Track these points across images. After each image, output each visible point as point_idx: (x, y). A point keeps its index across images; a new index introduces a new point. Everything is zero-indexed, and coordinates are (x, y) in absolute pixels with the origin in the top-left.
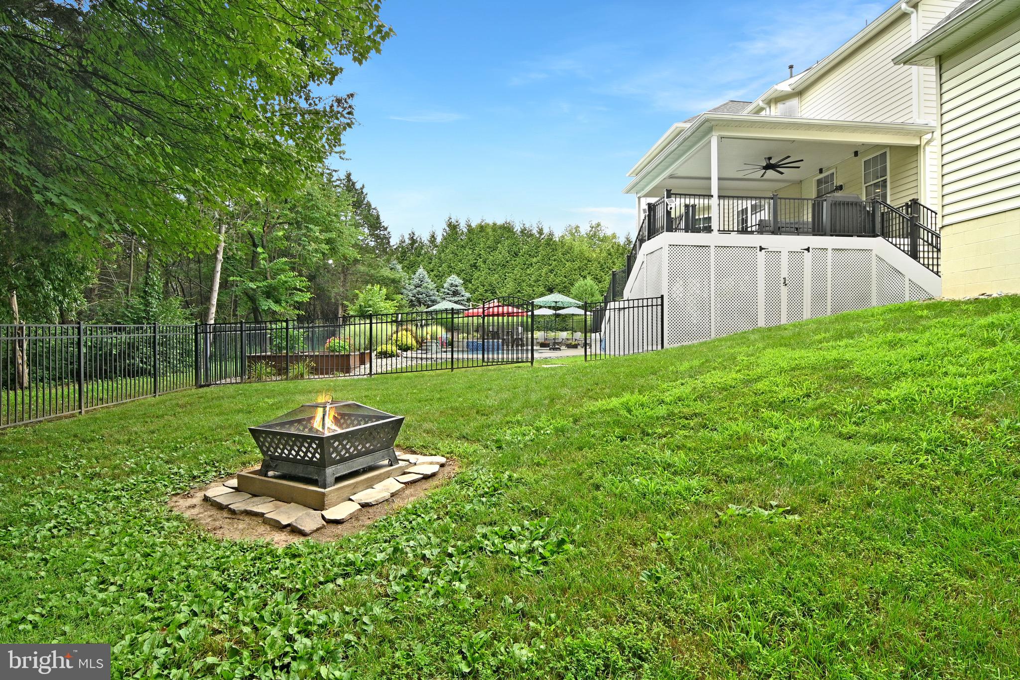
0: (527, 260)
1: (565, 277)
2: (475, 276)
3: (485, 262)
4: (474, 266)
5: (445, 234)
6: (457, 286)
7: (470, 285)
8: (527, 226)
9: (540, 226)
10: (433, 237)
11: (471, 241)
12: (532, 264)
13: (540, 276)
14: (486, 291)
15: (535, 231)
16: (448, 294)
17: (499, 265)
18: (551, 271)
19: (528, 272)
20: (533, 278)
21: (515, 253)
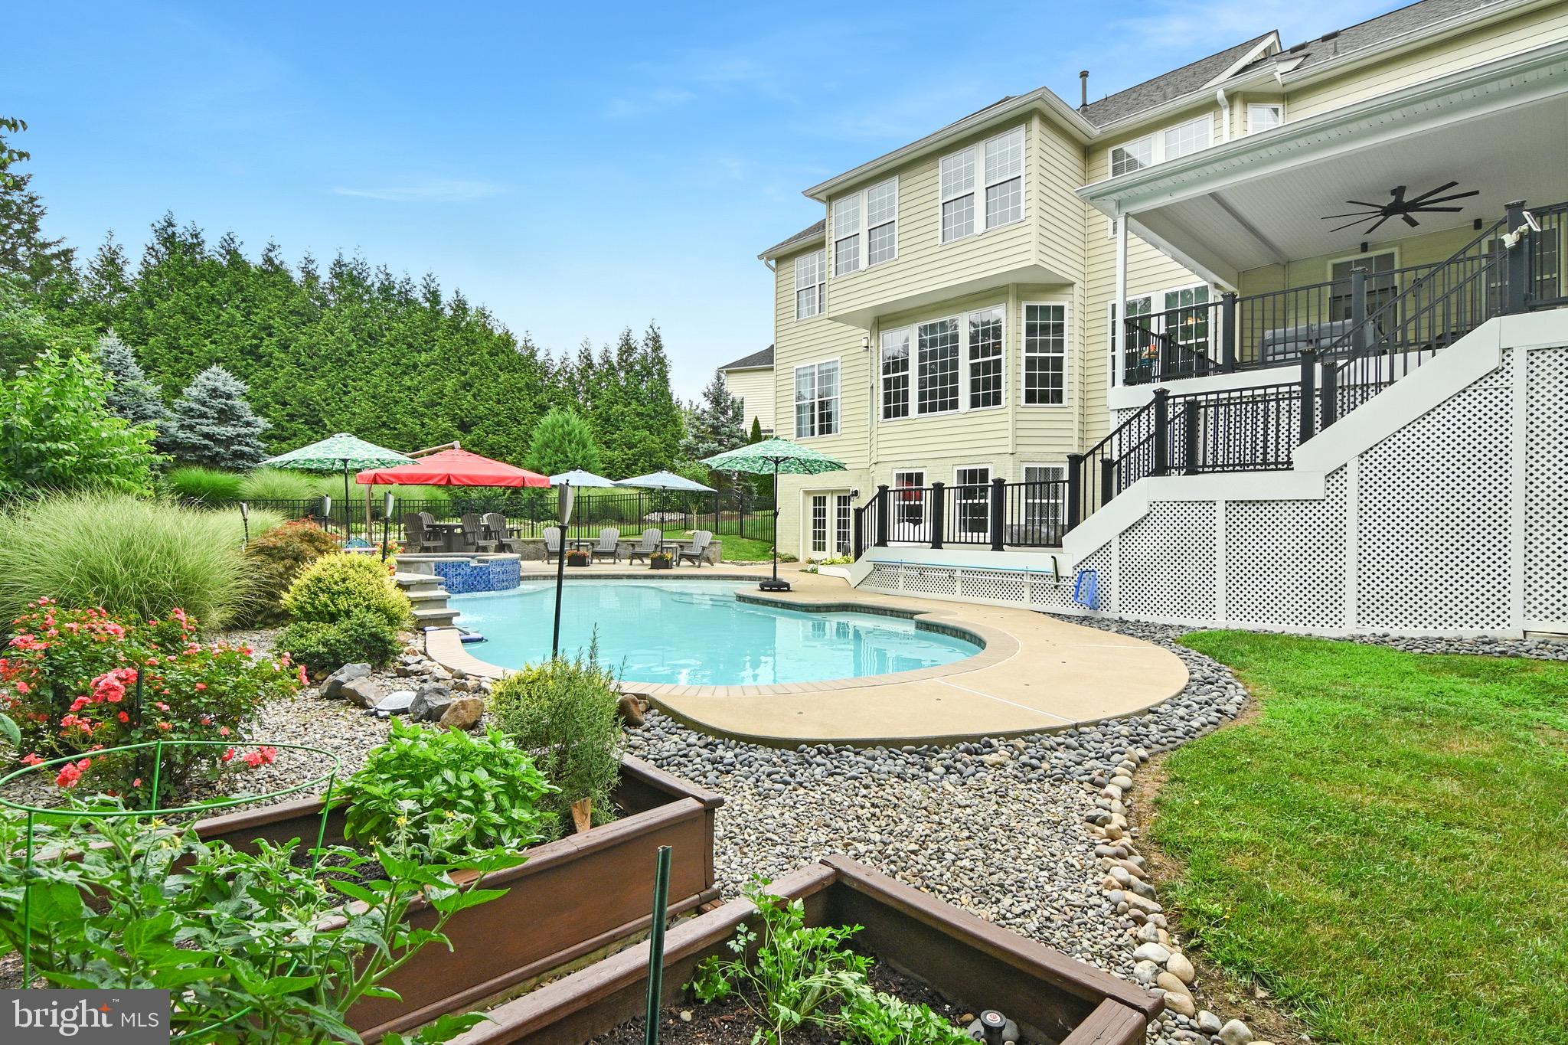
0: (403, 355)
1: (498, 402)
5: (153, 261)
6: (229, 396)
8: (398, 277)
9: (431, 285)
10: (112, 262)
11: (241, 290)
12: (415, 366)
13: (441, 394)
14: (292, 417)
15: (418, 294)
16: (203, 415)
17: (327, 357)
18: (467, 386)
19: (407, 381)
20: (423, 396)
21: (370, 336)
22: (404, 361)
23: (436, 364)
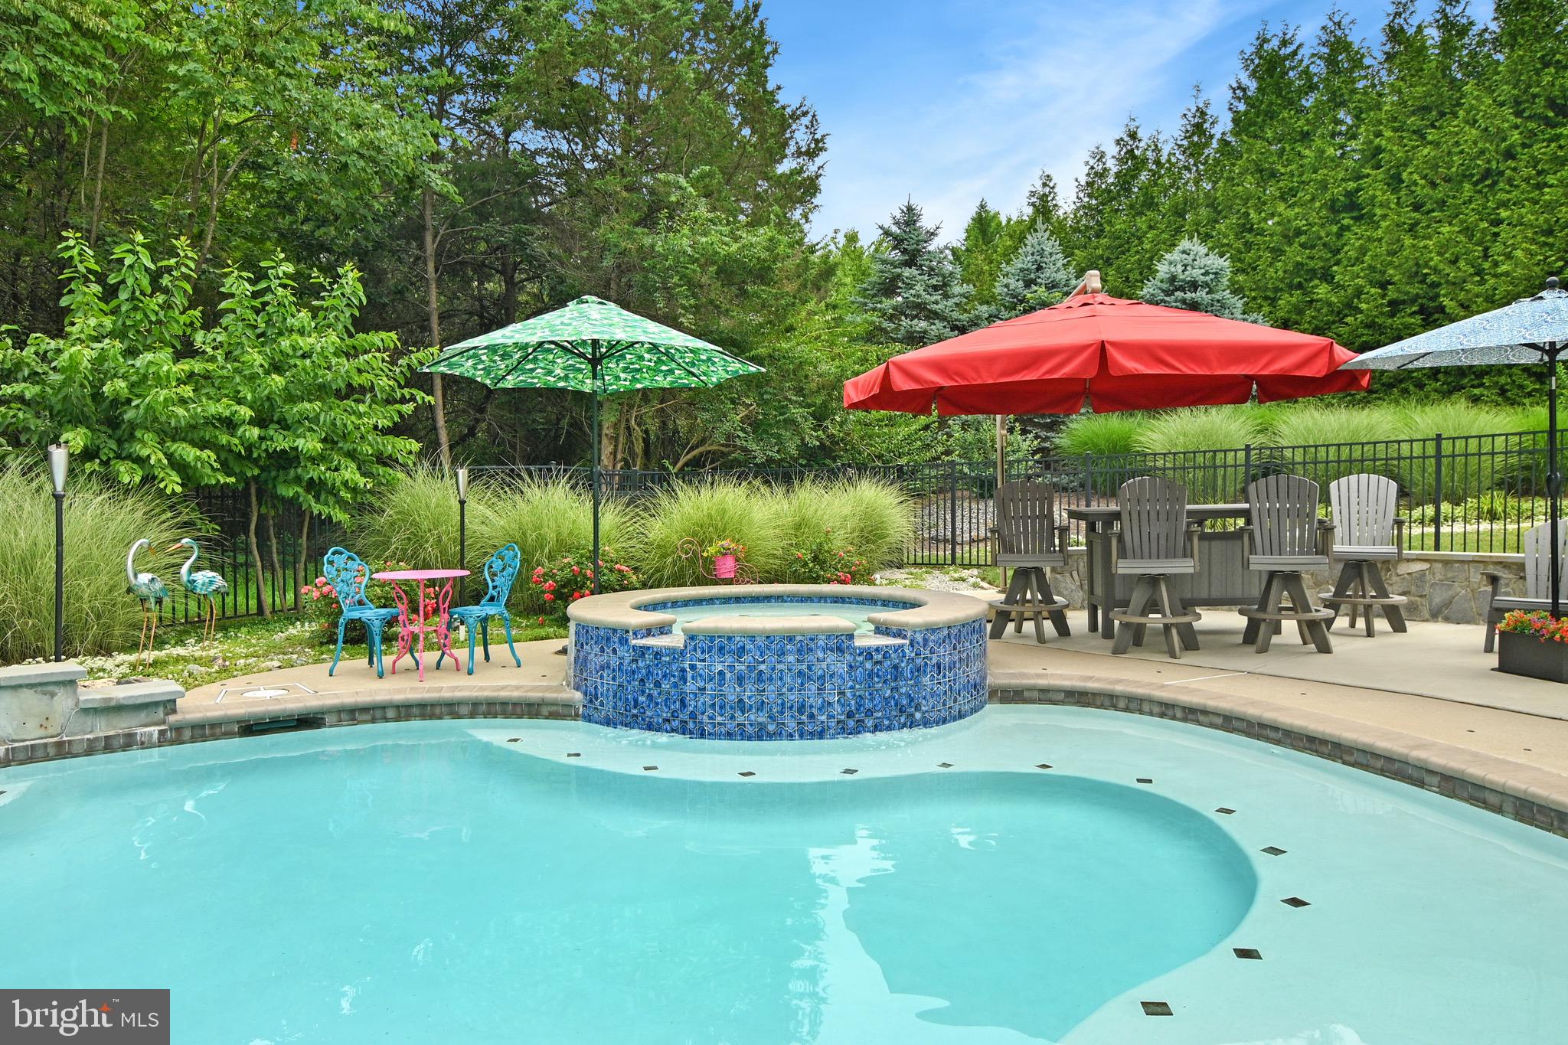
2: (1352, 243)
3: (1395, 182)
4: (1353, 205)
5: (1242, 107)
6: (1194, 286)
7: (1322, 291)
10: (1198, 129)
17: (1466, 176)
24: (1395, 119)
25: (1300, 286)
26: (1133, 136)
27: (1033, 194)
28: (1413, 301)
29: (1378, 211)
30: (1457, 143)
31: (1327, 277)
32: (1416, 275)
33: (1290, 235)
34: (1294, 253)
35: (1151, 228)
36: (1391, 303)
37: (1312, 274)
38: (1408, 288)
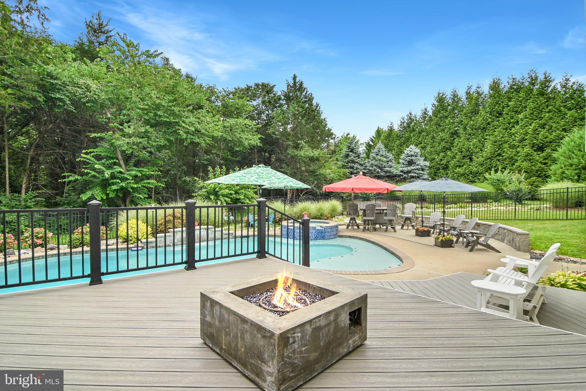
0: (512, 118)
3: (465, 129)
5: (434, 109)
6: (412, 156)
7: (449, 153)
9: (533, 75)
10: (425, 113)
13: (526, 134)
17: (479, 128)
18: (543, 126)
20: (518, 138)
21: (498, 112)
22: (512, 121)
23: (527, 118)
24: (466, 114)
25: (444, 151)
26: (411, 114)
27: (388, 126)
28: (468, 156)
29: (461, 135)
30: (478, 121)
31: (450, 150)
32: (468, 151)
33: (442, 140)
34: (443, 144)
35: (414, 136)
36: (464, 156)
37: (447, 149)
38: (466, 153)
